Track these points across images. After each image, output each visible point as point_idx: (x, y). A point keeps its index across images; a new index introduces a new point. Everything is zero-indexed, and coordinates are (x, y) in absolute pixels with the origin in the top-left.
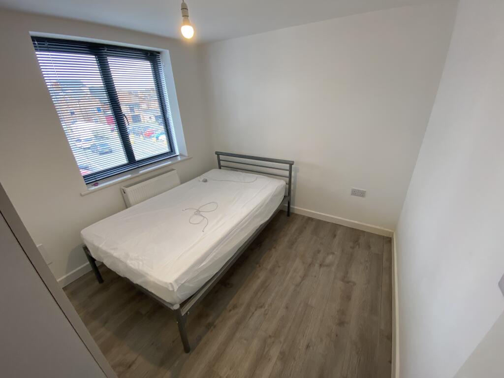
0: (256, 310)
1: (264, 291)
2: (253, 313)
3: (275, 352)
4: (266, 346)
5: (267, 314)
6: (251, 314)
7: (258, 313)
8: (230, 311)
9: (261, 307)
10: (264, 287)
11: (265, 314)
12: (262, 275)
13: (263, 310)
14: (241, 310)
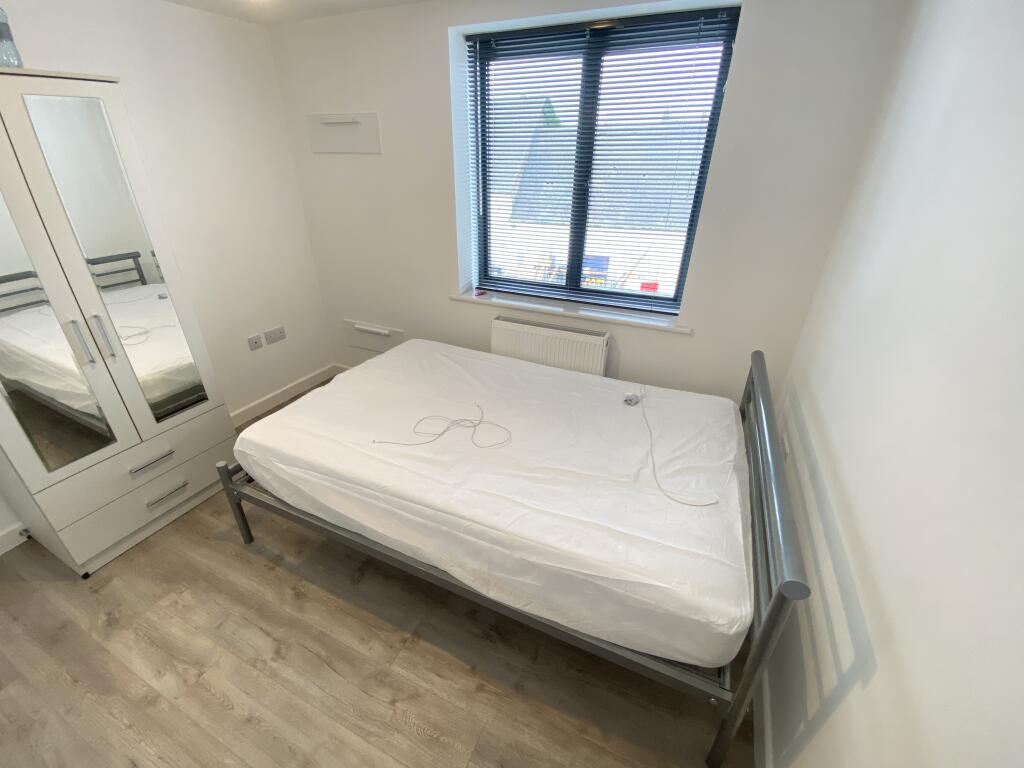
0: (275, 640)
1: (318, 656)
2: (268, 634)
3: (167, 684)
4: (186, 666)
5: (254, 666)
6: (269, 629)
7: (264, 646)
8: (294, 589)
9: (278, 652)
10: (333, 657)
11: (254, 663)
12: (372, 650)
13: (268, 655)
14: (288, 610)
